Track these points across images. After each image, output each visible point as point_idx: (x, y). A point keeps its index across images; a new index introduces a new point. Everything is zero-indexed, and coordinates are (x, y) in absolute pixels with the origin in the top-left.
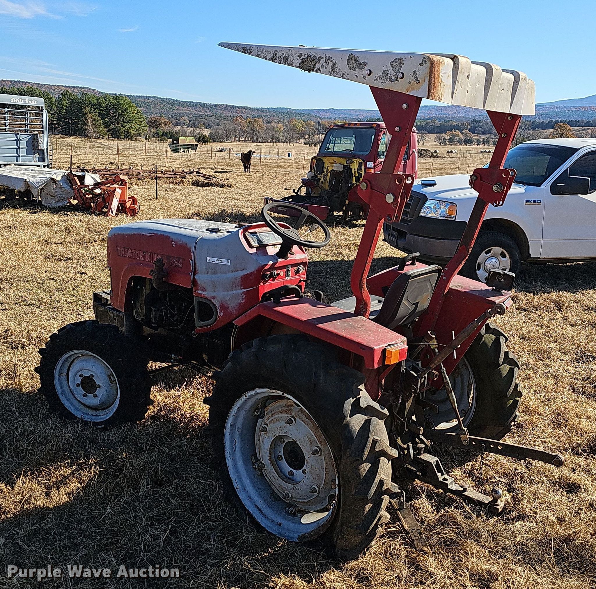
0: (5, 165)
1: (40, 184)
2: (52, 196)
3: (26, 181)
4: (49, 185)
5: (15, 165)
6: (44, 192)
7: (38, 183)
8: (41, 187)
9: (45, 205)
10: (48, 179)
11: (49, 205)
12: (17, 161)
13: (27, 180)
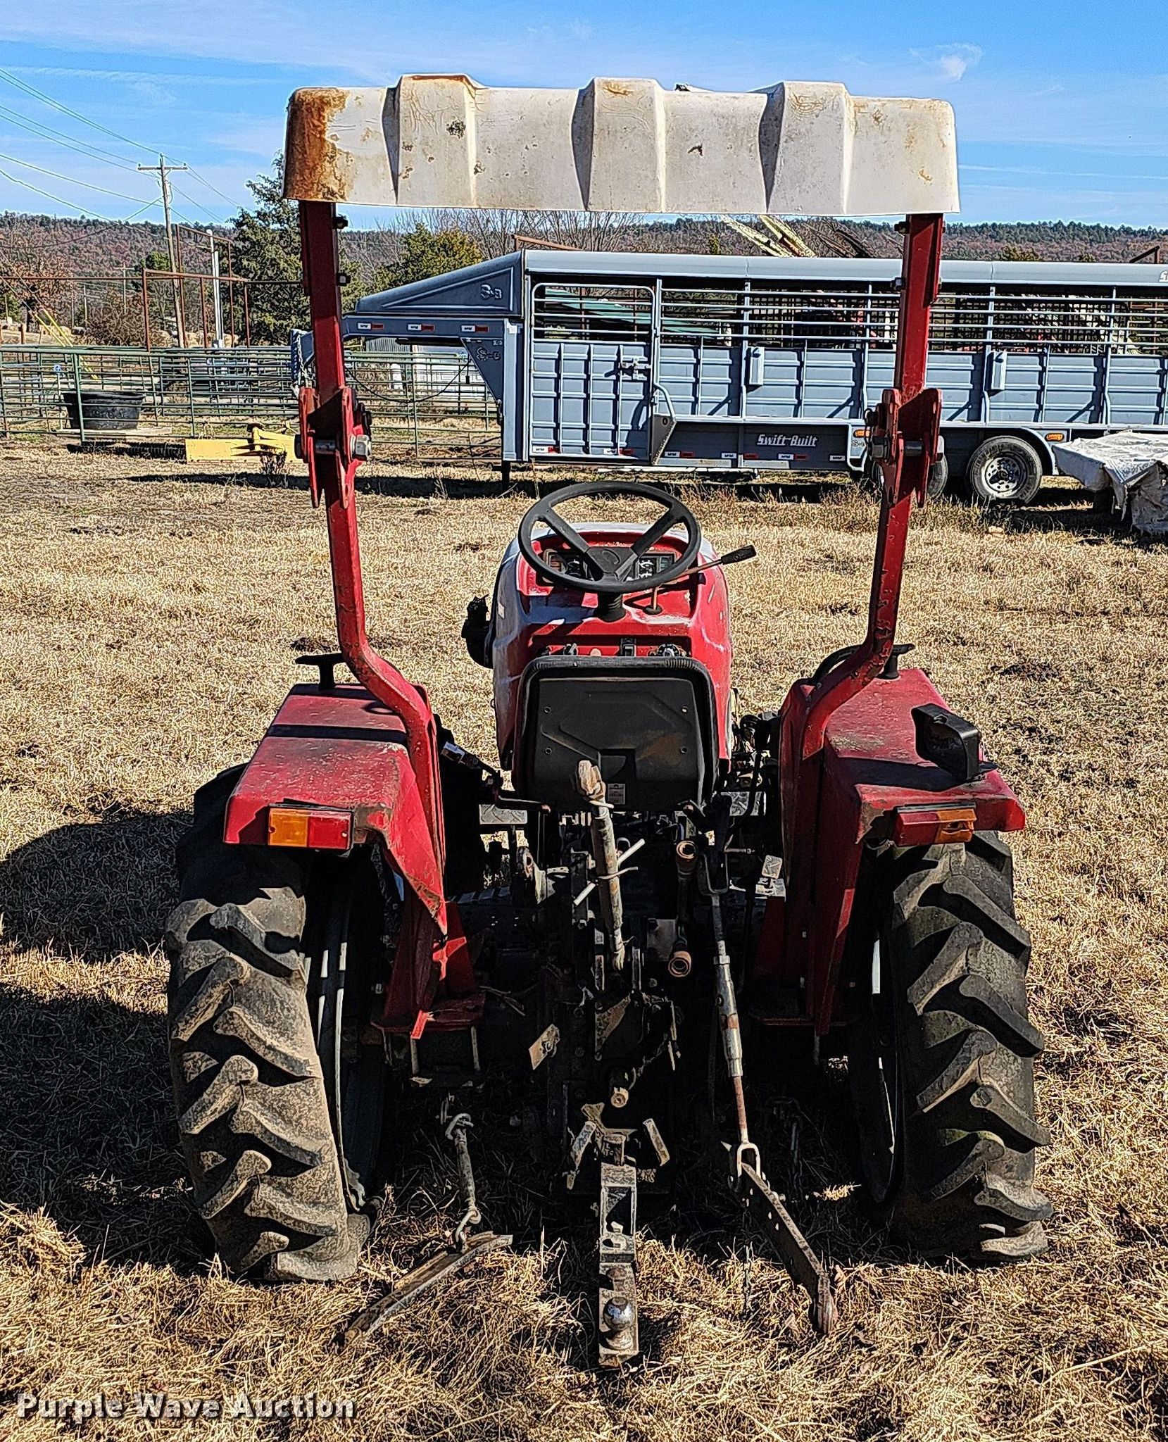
0: (1113, 432)
1: (1130, 475)
2: (1156, 506)
3: (1104, 469)
4: (1152, 478)
5: (1134, 431)
6: (1140, 494)
7: (1127, 473)
8: (1132, 483)
9: (1138, 527)
10: (1151, 463)
11: (1148, 526)
12: (1156, 422)
13: (1108, 466)
